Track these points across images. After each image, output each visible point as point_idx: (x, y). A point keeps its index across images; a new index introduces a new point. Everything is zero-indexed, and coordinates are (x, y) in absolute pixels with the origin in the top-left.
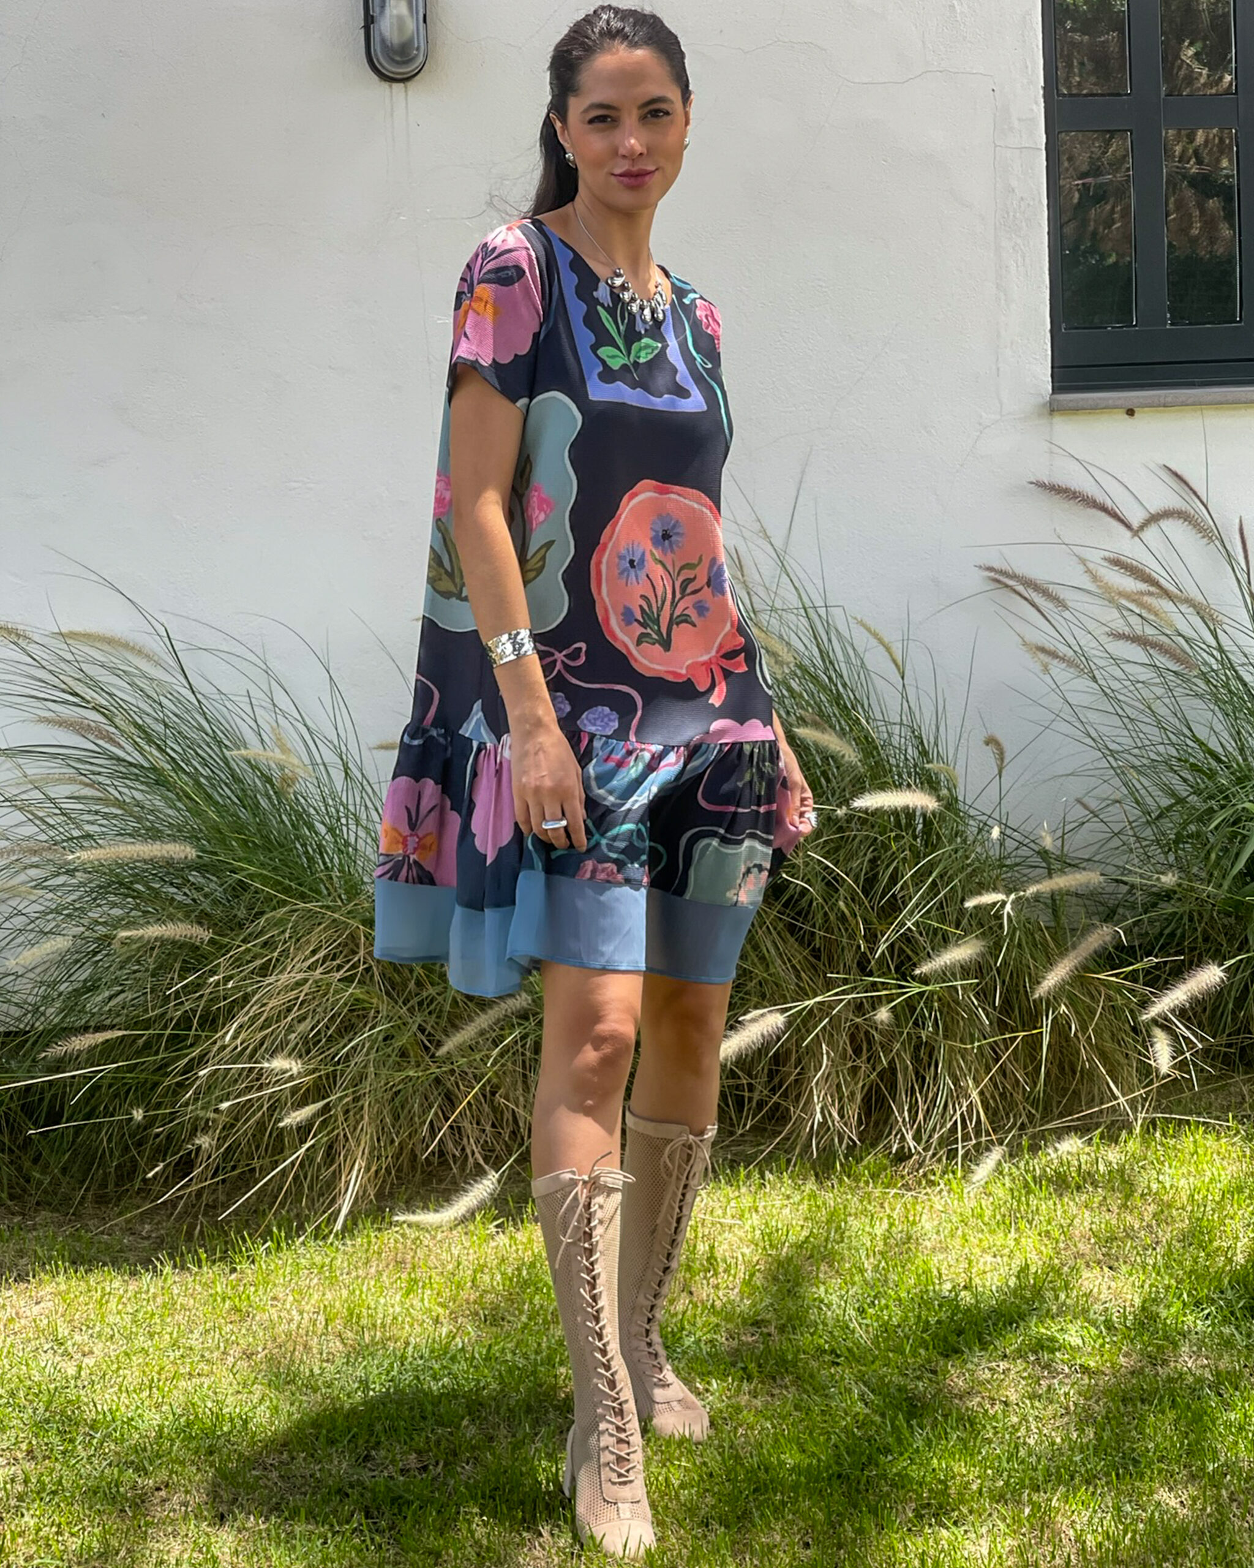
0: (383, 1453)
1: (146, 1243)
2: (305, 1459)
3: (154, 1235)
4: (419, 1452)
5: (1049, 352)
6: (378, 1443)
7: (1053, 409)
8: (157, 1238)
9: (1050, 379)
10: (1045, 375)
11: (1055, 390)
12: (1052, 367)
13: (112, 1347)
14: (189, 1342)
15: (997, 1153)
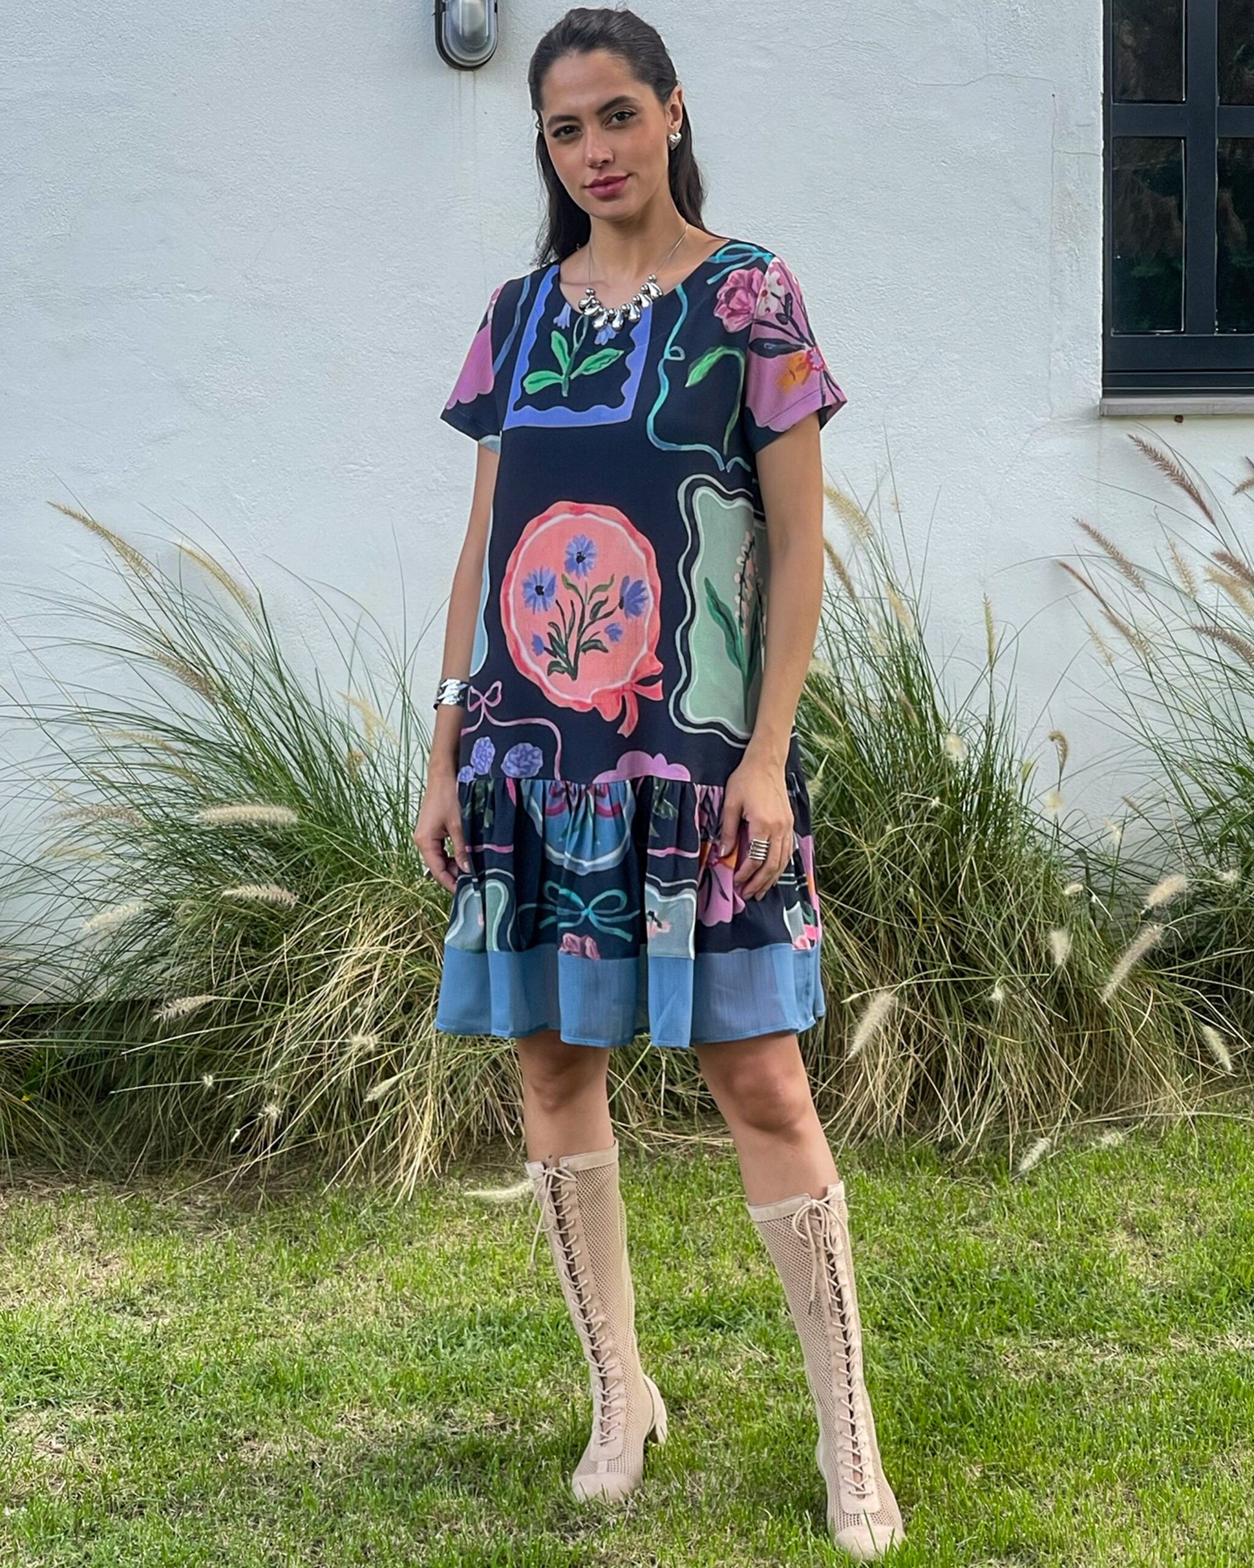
0: (460, 1411)
1: (202, 1213)
2: (386, 1415)
3: (208, 1205)
4: (496, 1411)
5: (1101, 357)
6: (456, 1402)
7: (1105, 415)
8: (211, 1208)
9: (1100, 384)
10: (1096, 379)
11: (1105, 394)
12: (1104, 371)
13: (183, 1309)
14: (260, 1307)
15: (1042, 1144)
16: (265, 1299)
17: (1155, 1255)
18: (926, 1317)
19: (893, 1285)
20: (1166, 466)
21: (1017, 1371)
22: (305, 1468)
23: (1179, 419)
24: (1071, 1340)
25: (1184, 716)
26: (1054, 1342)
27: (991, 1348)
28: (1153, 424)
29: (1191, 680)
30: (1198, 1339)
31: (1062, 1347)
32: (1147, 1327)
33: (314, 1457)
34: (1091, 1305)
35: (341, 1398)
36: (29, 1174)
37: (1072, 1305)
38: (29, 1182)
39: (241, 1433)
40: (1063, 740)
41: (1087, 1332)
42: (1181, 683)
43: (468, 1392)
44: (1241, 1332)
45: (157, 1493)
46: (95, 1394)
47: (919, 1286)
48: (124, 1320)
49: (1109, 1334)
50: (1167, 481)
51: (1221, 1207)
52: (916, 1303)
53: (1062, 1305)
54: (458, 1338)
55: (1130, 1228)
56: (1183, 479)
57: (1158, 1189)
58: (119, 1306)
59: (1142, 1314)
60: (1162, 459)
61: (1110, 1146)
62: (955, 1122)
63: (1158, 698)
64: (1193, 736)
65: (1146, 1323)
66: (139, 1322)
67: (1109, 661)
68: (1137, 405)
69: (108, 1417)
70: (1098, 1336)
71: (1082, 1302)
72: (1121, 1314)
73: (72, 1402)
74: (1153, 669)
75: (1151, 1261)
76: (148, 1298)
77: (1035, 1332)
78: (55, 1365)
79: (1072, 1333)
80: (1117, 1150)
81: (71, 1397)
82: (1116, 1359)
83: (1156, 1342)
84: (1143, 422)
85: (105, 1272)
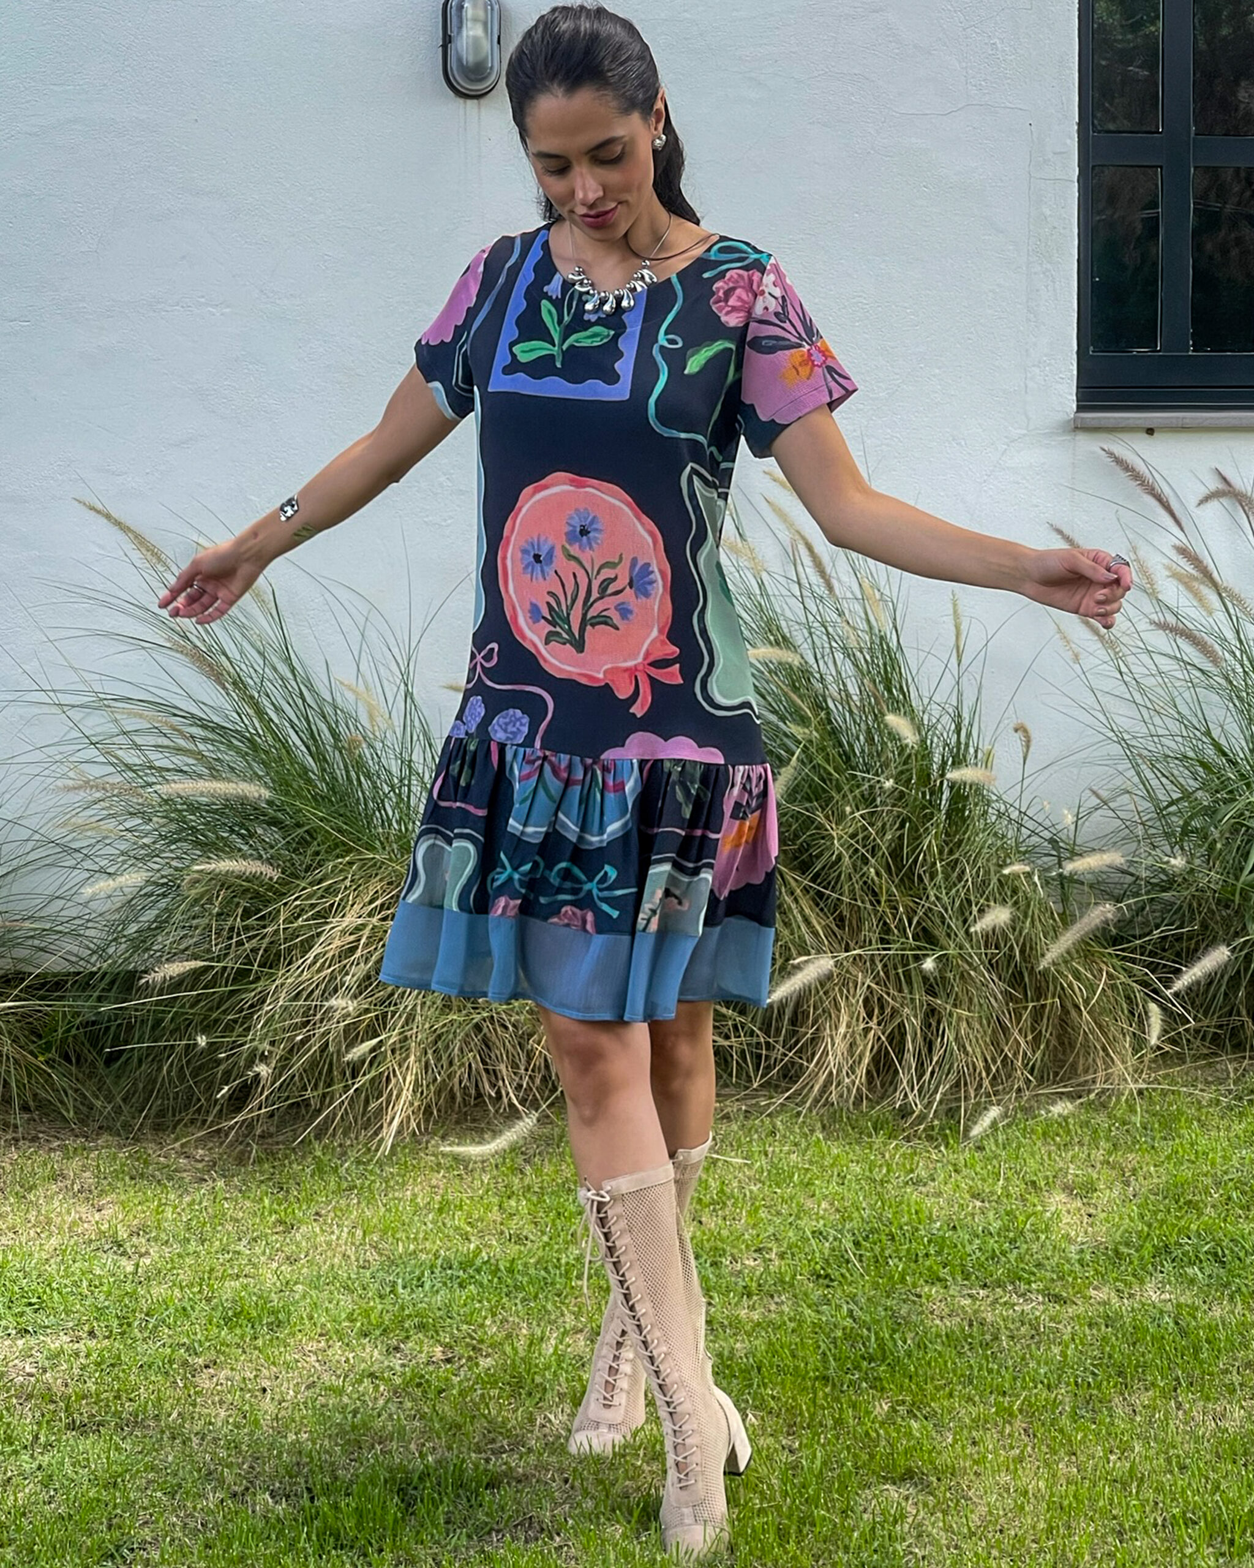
0: (411, 1345)
1: (199, 1166)
2: (340, 1348)
3: (206, 1159)
4: (445, 1345)
5: (1075, 373)
6: (407, 1337)
7: (1080, 427)
8: (209, 1161)
9: (1075, 399)
10: (1070, 394)
11: (1080, 407)
12: (1078, 387)
13: (167, 1250)
14: (238, 1248)
15: (994, 1112)
16: (244, 1242)
17: (1090, 1216)
18: (862, 1267)
19: (835, 1239)
20: (1136, 476)
21: (942, 1318)
22: (257, 1393)
23: (1150, 431)
24: (998, 1290)
25: (1152, 713)
26: (981, 1292)
27: (920, 1296)
28: (1125, 436)
29: (1159, 679)
30: (1118, 1291)
31: (988, 1297)
32: (1070, 1280)
33: (266, 1383)
34: (1020, 1258)
35: (300, 1331)
36: (43, 1129)
37: (1004, 1259)
38: (41, 1135)
39: (201, 1361)
40: (1025, 731)
41: (1013, 1283)
42: (1150, 682)
43: (421, 1327)
44: (1160, 1285)
45: (114, 1414)
46: (71, 1324)
47: (860, 1239)
48: (109, 1259)
49: (1033, 1285)
50: (1139, 490)
51: (1157, 1172)
52: (855, 1255)
53: (993, 1259)
54: (419, 1279)
55: (1068, 1189)
56: (1153, 489)
57: (1098, 1155)
58: (106, 1247)
59: (1067, 1267)
60: (1133, 470)
61: (1060, 1115)
62: (912, 1090)
63: (1128, 696)
64: (1161, 732)
65: (1069, 1275)
66: (124, 1261)
67: (1076, 658)
68: (1109, 418)
69: (81, 1346)
70: (1023, 1287)
71: (1012, 1257)
72: (1049, 1268)
73: (49, 1331)
74: (1124, 669)
75: (1085, 1220)
76: (134, 1239)
77: (966, 1282)
78: (39, 1298)
79: (999, 1284)
80: (1066, 1119)
81: (47, 1327)
82: (1035, 1307)
83: (1077, 1293)
84: (1120, 435)
85: (97, 1216)
